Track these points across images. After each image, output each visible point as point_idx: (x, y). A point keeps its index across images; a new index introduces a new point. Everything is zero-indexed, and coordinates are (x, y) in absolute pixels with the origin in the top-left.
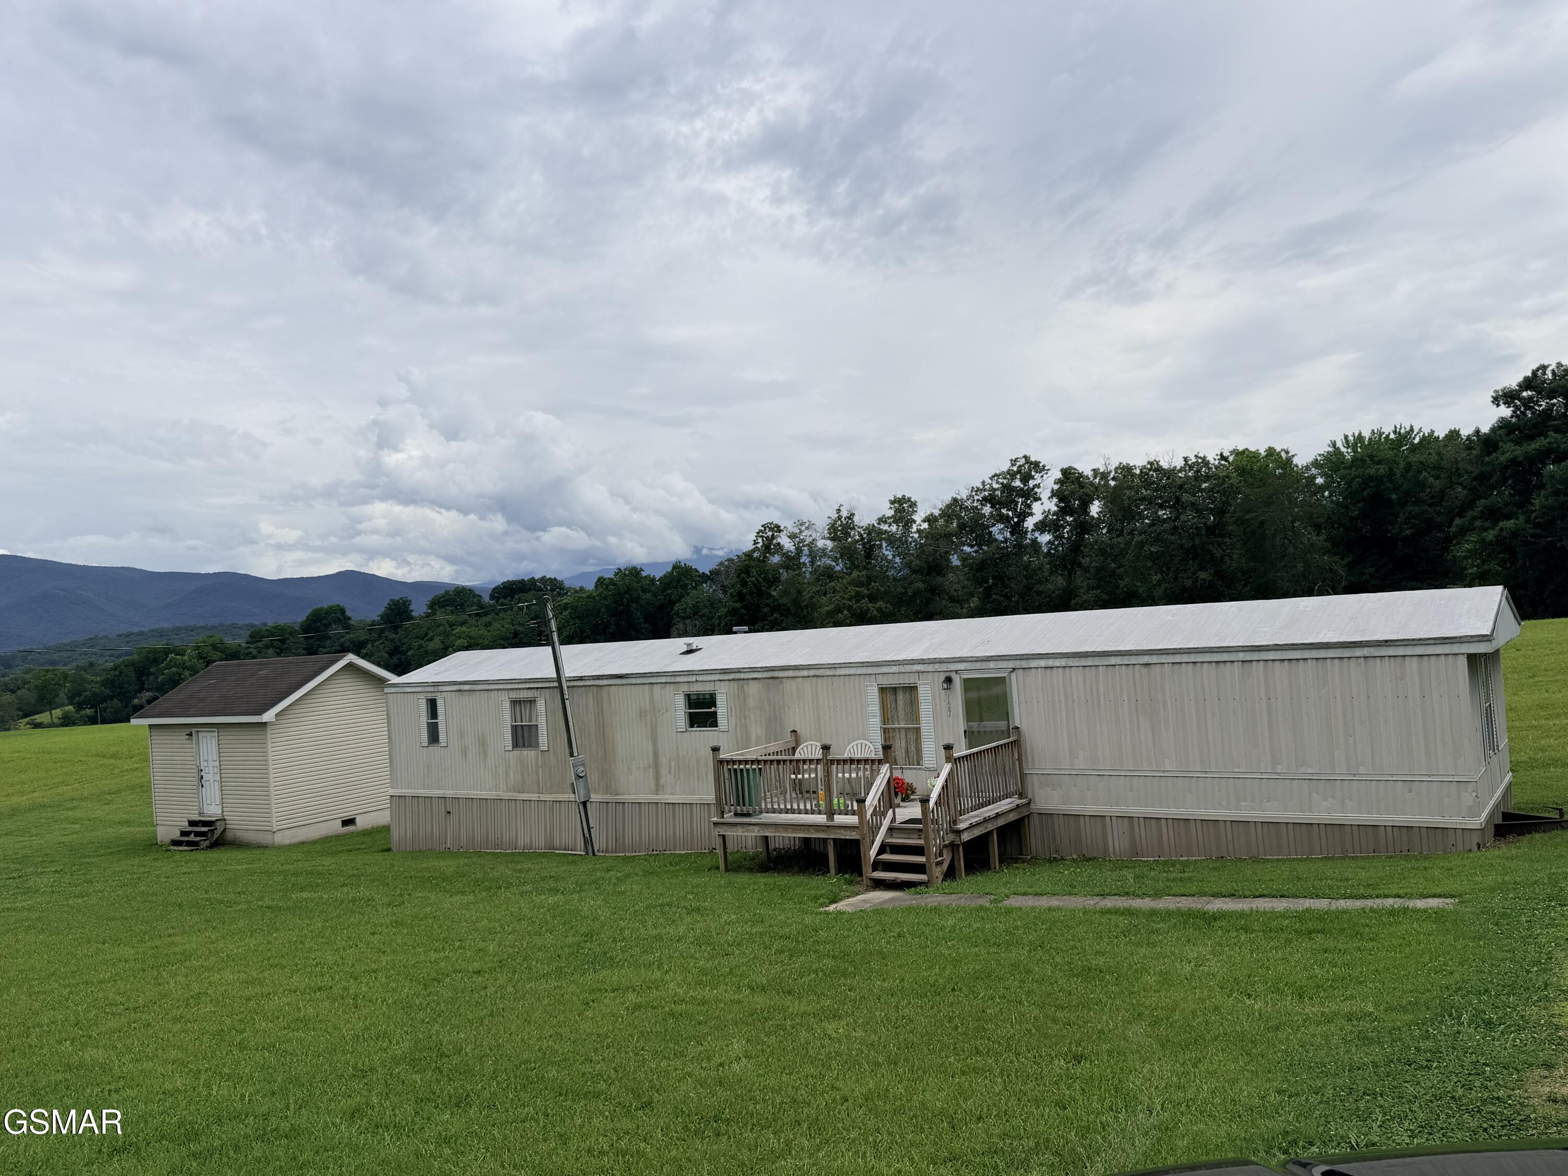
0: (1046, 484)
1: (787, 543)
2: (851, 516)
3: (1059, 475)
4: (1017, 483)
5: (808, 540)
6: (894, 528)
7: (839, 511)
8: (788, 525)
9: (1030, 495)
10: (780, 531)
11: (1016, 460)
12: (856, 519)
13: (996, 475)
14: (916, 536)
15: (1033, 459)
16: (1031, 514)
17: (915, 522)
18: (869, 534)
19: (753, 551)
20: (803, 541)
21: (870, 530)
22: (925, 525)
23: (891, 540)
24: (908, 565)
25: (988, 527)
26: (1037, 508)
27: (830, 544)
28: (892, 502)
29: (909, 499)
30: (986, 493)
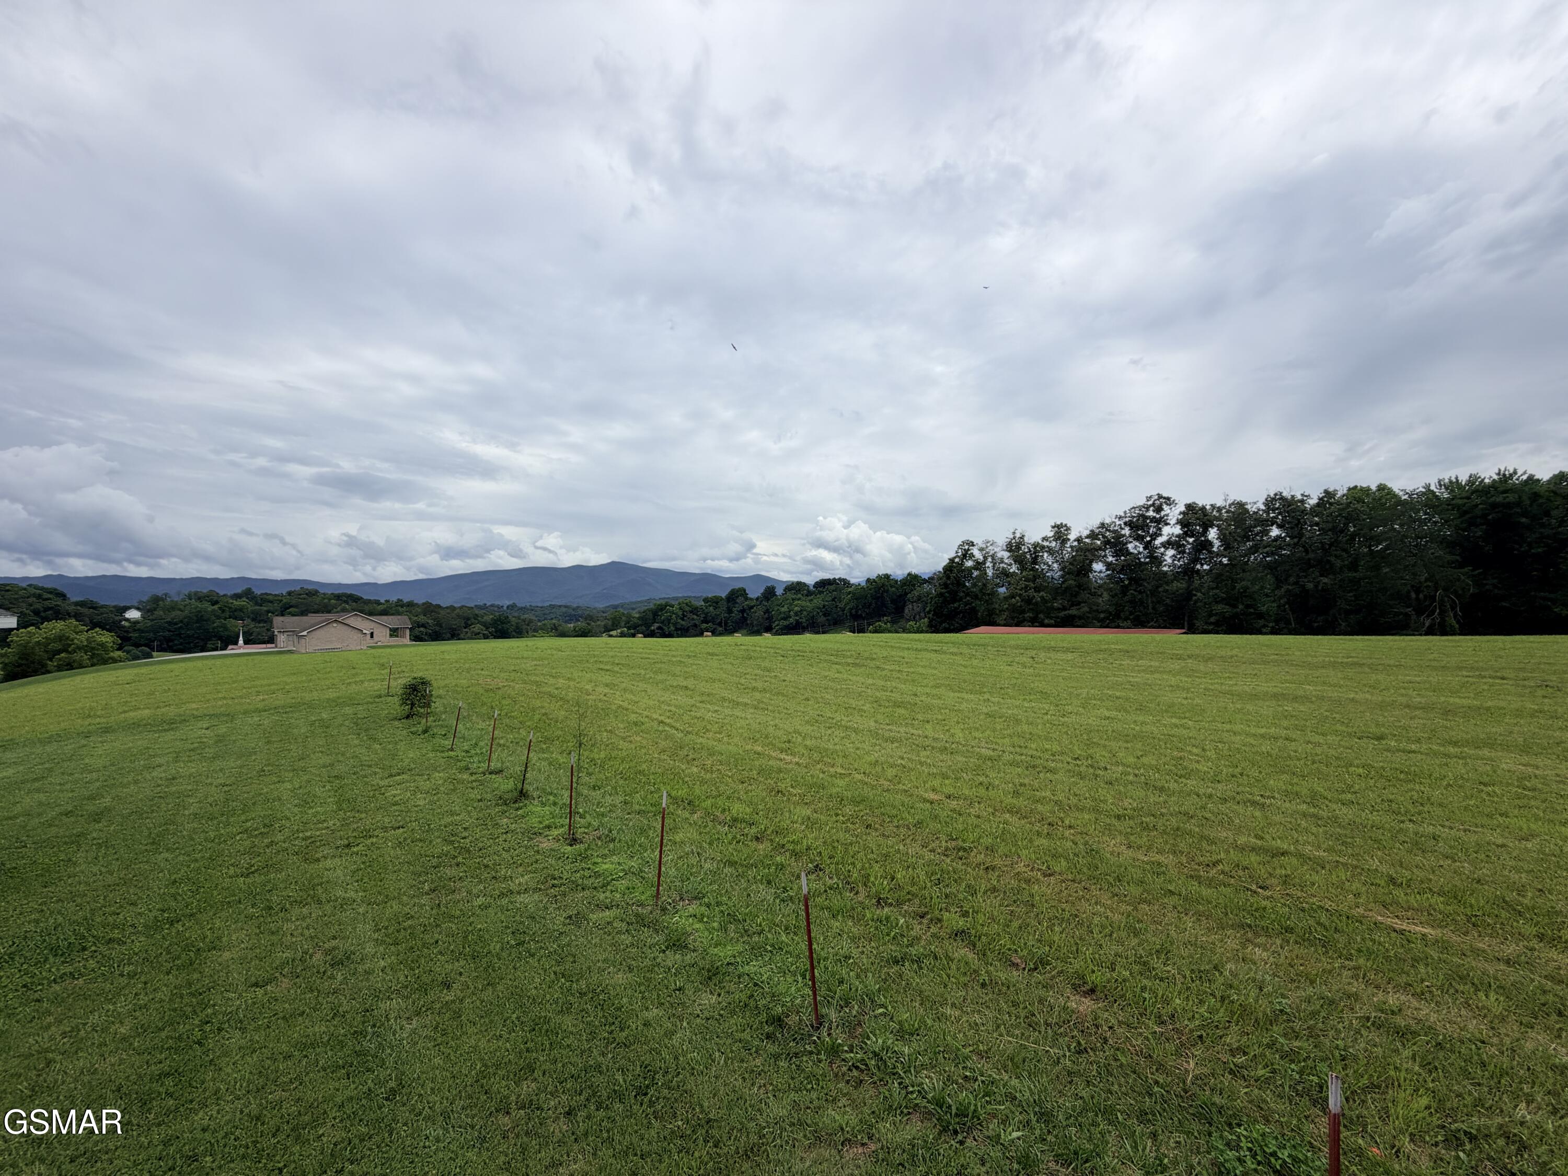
0: (1173, 514)
1: (978, 555)
2: (1022, 537)
3: (1183, 509)
4: (1151, 513)
5: (992, 552)
6: (1053, 544)
7: (1014, 533)
8: (979, 541)
9: (1161, 522)
10: (973, 545)
11: (1151, 497)
12: (1026, 539)
13: (1134, 508)
14: (1069, 550)
15: (1165, 495)
16: (1161, 535)
17: (1069, 539)
18: (1035, 548)
19: (955, 557)
20: (988, 553)
21: (1036, 545)
22: (1076, 543)
23: (1051, 551)
24: (1062, 569)
25: (1126, 543)
26: (1166, 530)
27: (1006, 554)
28: (1053, 527)
29: (1066, 525)
30: (1127, 519)
